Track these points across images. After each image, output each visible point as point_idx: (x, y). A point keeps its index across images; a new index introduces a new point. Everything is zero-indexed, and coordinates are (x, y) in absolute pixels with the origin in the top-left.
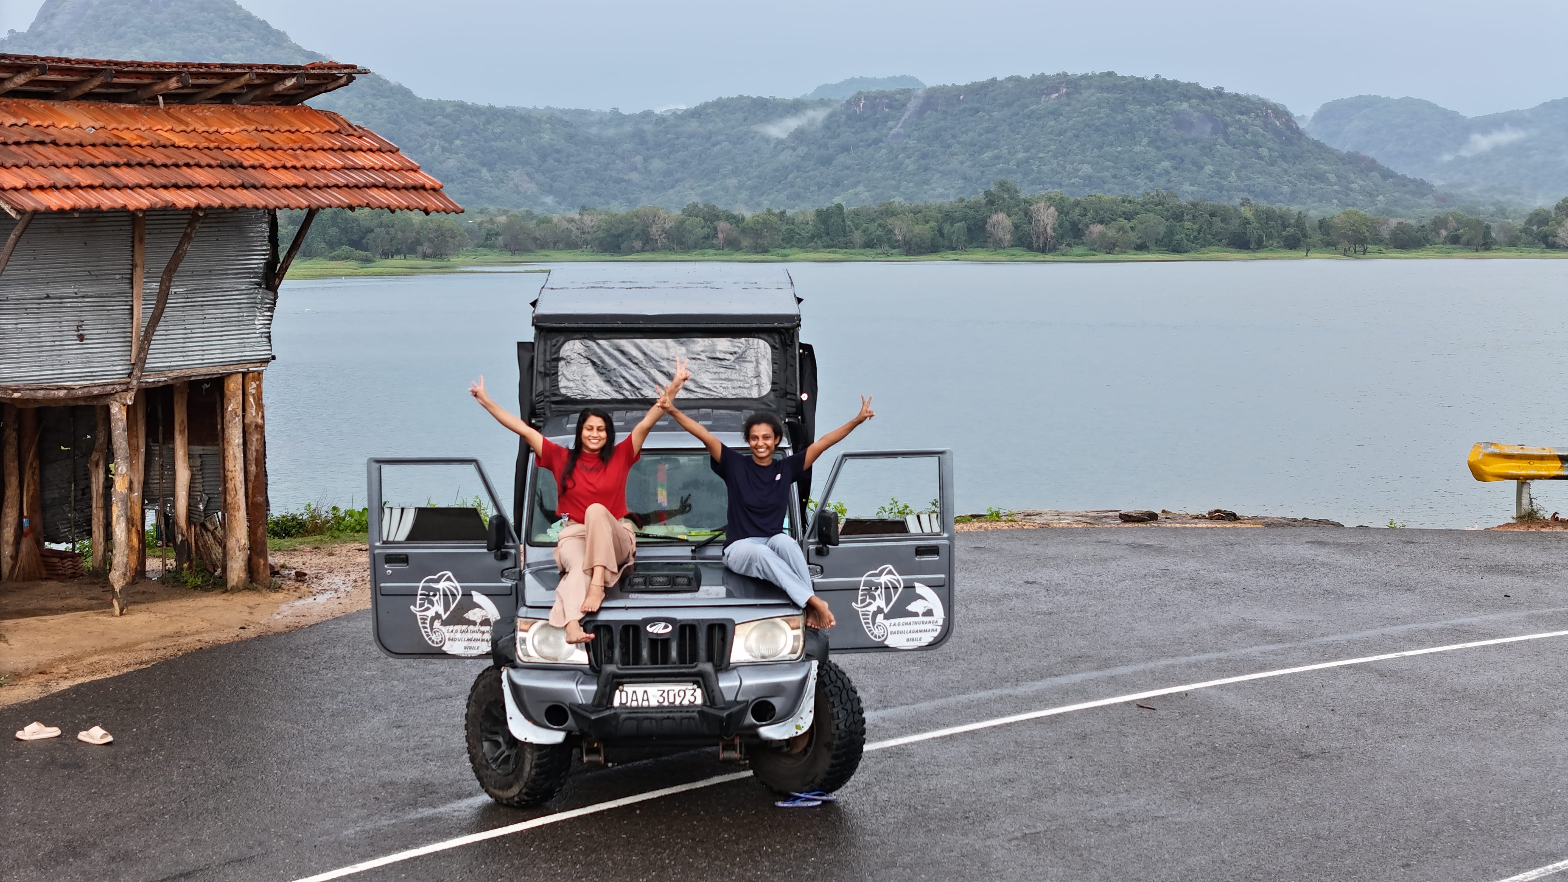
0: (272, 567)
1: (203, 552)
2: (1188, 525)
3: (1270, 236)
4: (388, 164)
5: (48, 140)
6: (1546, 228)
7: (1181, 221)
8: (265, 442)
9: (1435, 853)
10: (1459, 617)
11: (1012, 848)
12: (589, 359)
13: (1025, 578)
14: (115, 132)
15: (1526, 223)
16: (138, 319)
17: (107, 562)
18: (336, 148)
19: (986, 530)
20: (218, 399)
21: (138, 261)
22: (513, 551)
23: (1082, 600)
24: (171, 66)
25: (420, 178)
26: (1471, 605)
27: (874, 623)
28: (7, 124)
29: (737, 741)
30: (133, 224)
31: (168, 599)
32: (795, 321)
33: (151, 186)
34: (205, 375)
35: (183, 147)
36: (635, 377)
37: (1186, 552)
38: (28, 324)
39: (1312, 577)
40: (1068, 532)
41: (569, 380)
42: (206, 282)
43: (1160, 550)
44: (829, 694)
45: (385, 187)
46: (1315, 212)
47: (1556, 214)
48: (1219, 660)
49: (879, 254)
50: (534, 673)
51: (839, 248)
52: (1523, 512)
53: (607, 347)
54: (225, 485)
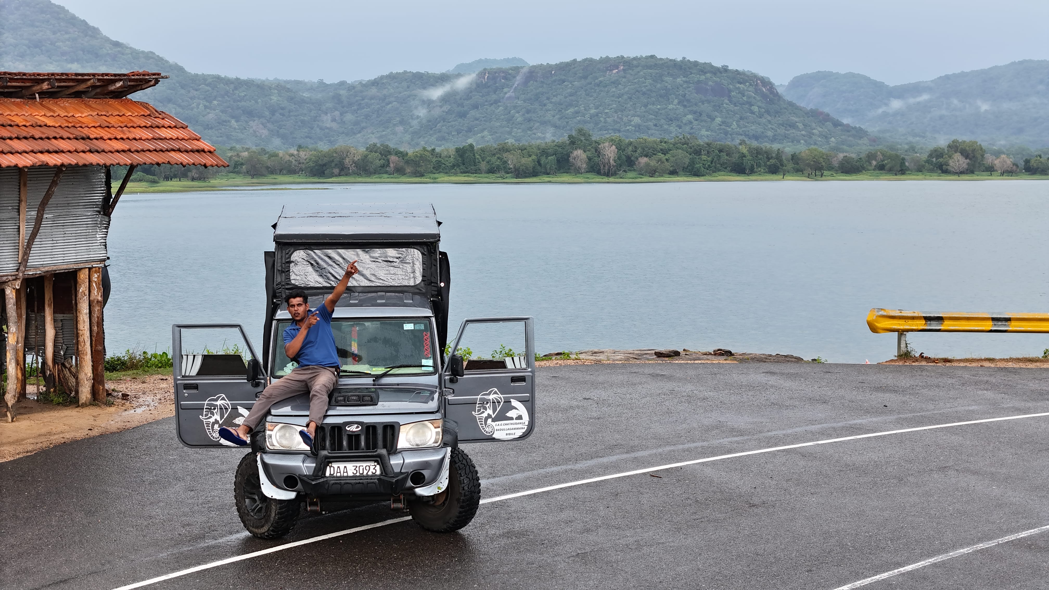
0: (107, 391)
1: (63, 382)
2: (698, 361)
3: (759, 165)
4: (181, 136)
6: (941, 160)
7: (700, 155)
9: (827, 563)
10: (854, 419)
11: (570, 562)
12: (309, 262)
13: (584, 396)
14: (9, 117)
15: (928, 157)
16: (23, 235)
18: (148, 126)
19: (560, 365)
20: (73, 284)
21: (23, 198)
22: (263, 381)
23: (619, 409)
24: (44, 75)
25: (201, 145)
26: (862, 412)
27: (486, 424)
29: (402, 497)
30: (20, 174)
31: (41, 412)
32: (437, 237)
33: (32, 151)
34: (65, 270)
35: (52, 126)
37: (686, 379)
39: (764, 395)
40: (612, 366)
41: (296, 275)
42: (65, 211)
43: (670, 378)
44: (458, 468)
45: (179, 150)
46: (789, 149)
47: (948, 150)
48: (702, 447)
49: (498, 177)
50: (277, 456)
51: (471, 173)
52: (902, 353)
53: (320, 255)
54: (77, 339)
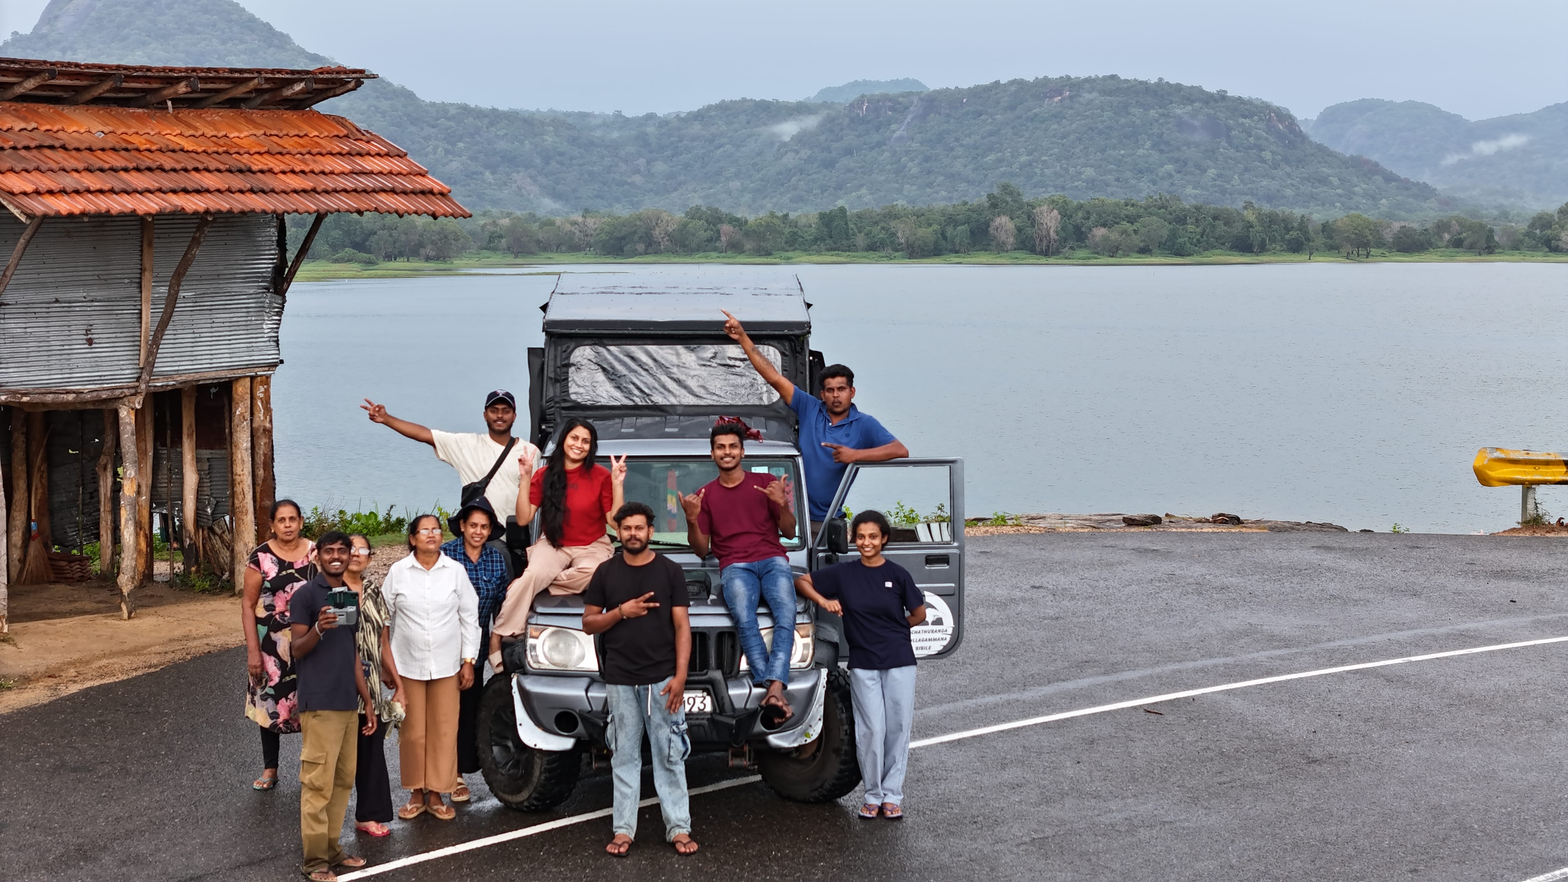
1: (211, 556)
2: (1193, 530)
3: (1273, 240)
4: (396, 169)
5: (57, 144)
6: (1549, 232)
7: (1184, 224)
8: (273, 446)
9: (1442, 858)
10: (1465, 622)
11: (1021, 853)
12: (599, 365)
13: (1032, 583)
14: (124, 136)
15: (1529, 227)
16: (146, 323)
17: (115, 566)
18: (344, 152)
19: (992, 534)
20: (226, 403)
21: (147, 266)
23: (1089, 605)
24: (180, 71)
25: (427, 183)
26: (1477, 610)
28: (17, 129)
29: (746, 748)
30: (142, 228)
31: (175, 603)
32: (805, 328)
33: (160, 190)
34: (213, 379)
35: (192, 152)
36: (645, 383)
37: (1192, 557)
38: (37, 328)
39: (1318, 582)
40: (1072, 536)
41: (579, 386)
42: (214, 286)
43: (1167, 555)
45: (393, 191)
46: (1318, 216)
47: (1559, 218)
48: (1226, 665)
49: (882, 257)
50: (544, 679)
51: (842, 251)
52: (1529, 517)
53: (617, 353)
54: (233, 488)
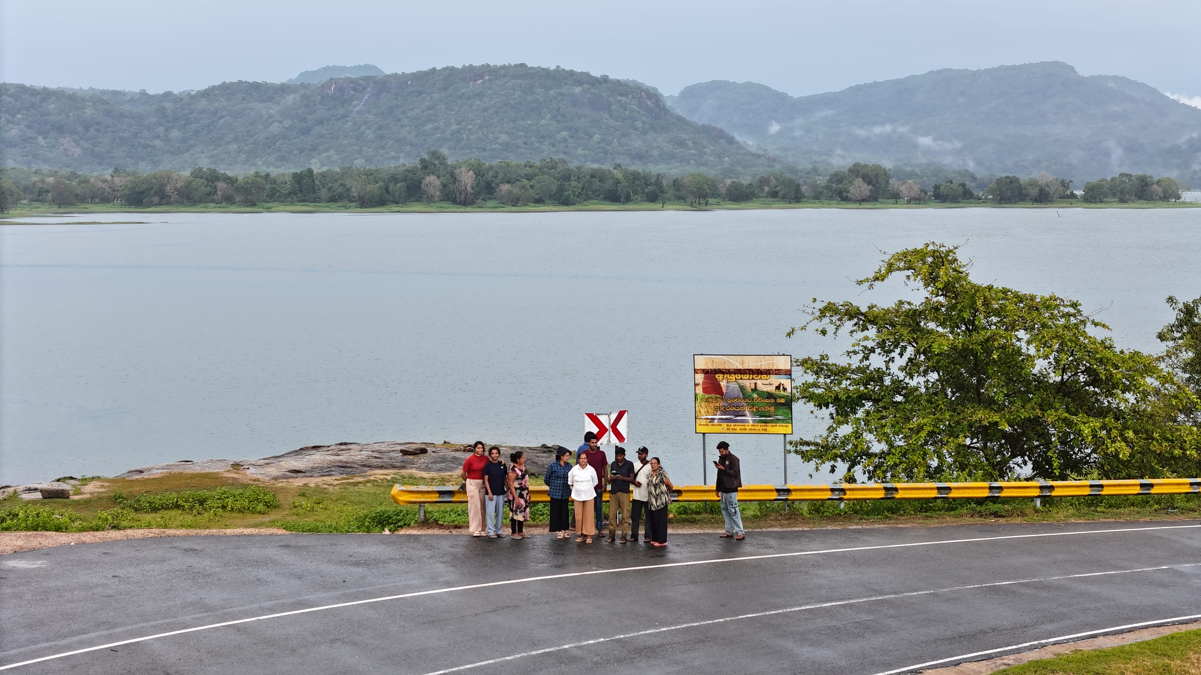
3: (636, 193)
6: (841, 186)
7: (569, 181)
15: (828, 182)
26: (321, 587)
46: (673, 172)
47: (848, 175)
49: (340, 207)
51: (310, 202)
